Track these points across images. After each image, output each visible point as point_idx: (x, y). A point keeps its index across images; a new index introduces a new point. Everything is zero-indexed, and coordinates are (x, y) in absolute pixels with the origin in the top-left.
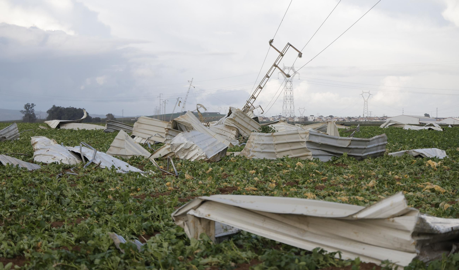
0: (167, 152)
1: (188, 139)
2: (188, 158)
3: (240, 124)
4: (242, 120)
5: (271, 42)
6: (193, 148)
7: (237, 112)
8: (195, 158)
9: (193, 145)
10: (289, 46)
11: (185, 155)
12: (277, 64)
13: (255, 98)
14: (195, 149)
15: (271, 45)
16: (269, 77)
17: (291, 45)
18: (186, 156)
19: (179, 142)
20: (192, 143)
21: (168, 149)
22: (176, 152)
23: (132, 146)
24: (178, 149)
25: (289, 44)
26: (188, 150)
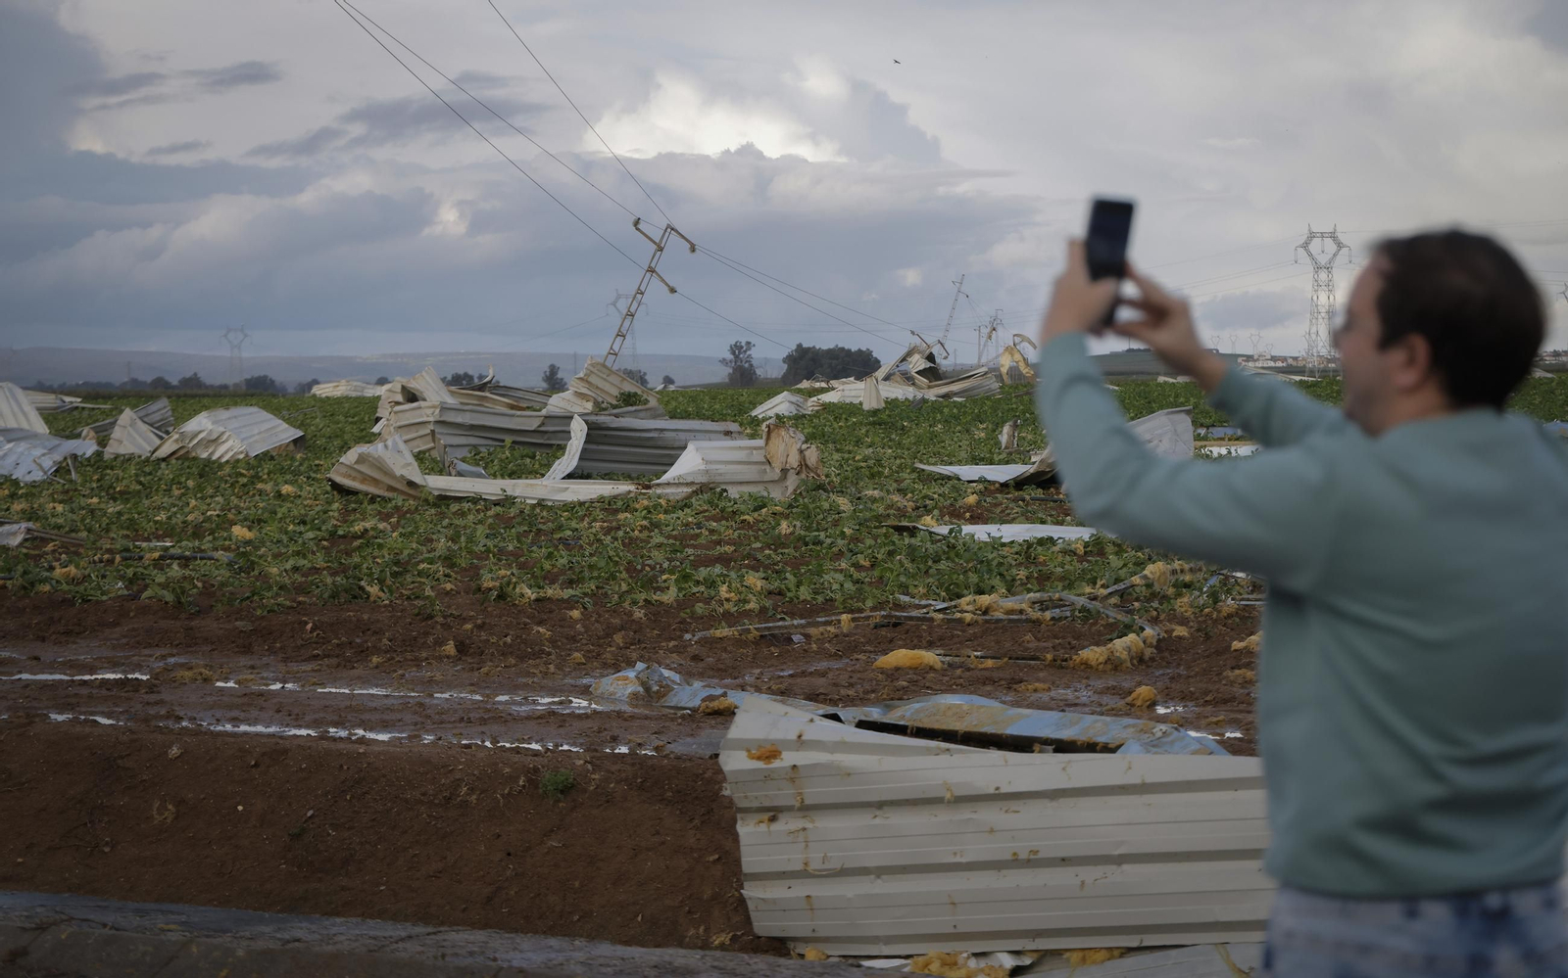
0: (175, 447)
1: (213, 423)
2: (214, 458)
5: (637, 223)
6: (225, 437)
8: (231, 454)
9: (223, 433)
10: (669, 230)
11: (210, 451)
12: (653, 265)
13: (624, 336)
14: (227, 440)
15: (638, 229)
16: (642, 293)
17: (672, 229)
18: (212, 453)
19: (198, 429)
20: (222, 429)
21: (176, 441)
22: (191, 445)
23: (137, 437)
24: (195, 442)
25: (668, 226)
26: (215, 441)
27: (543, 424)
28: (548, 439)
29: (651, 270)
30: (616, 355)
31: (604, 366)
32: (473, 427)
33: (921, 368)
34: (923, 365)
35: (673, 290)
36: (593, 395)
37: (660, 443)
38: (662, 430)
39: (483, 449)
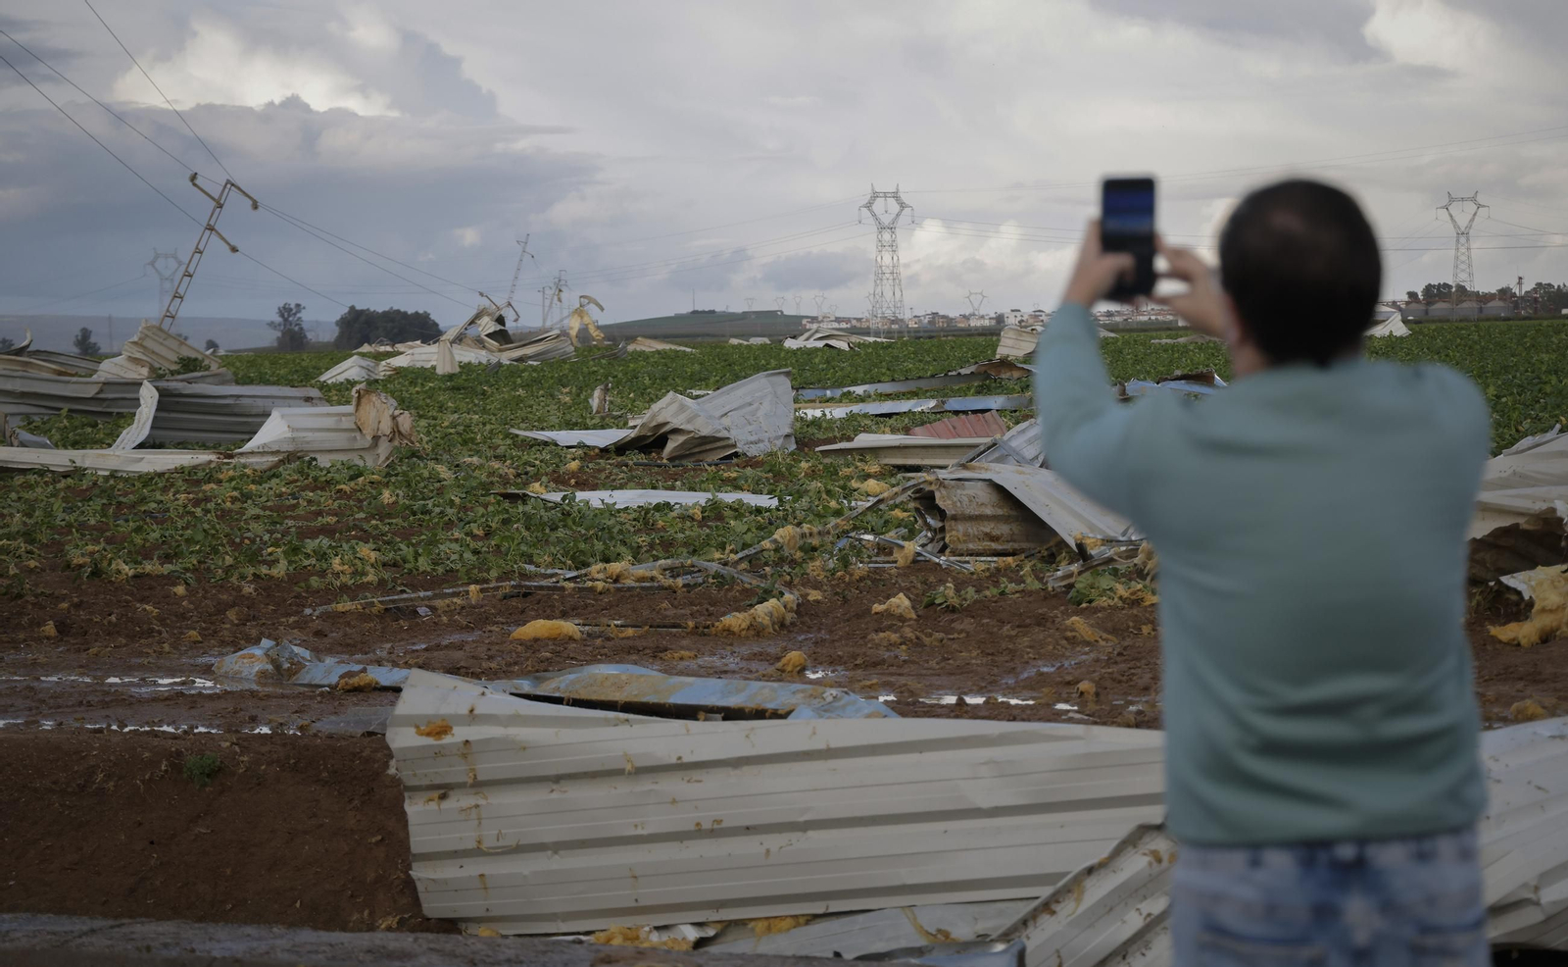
3: (157, 354)
4: (161, 344)
5: (193, 178)
7: (148, 328)
10: (229, 186)
12: (212, 223)
13: (181, 298)
15: (195, 185)
16: (201, 253)
17: (233, 185)
25: (228, 182)
27: (101, 391)
28: (108, 407)
29: (211, 228)
30: (173, 317)
31: (161, 330)
32: (24, 395)
33: (491, 331)
34: (493, 327)
35: (234, 250)
36: (149, 360)
37: (236, 410)
38: (238, 397)
39: (36, 418)
